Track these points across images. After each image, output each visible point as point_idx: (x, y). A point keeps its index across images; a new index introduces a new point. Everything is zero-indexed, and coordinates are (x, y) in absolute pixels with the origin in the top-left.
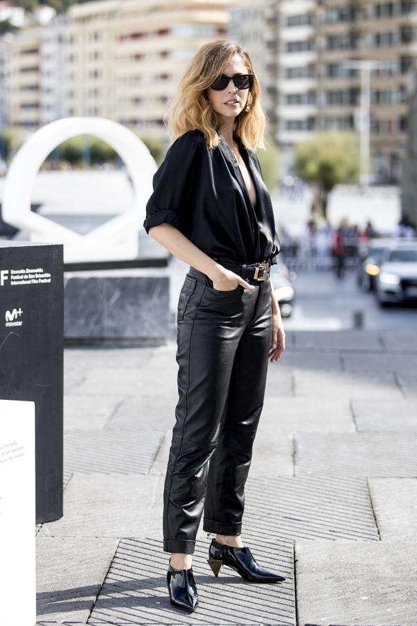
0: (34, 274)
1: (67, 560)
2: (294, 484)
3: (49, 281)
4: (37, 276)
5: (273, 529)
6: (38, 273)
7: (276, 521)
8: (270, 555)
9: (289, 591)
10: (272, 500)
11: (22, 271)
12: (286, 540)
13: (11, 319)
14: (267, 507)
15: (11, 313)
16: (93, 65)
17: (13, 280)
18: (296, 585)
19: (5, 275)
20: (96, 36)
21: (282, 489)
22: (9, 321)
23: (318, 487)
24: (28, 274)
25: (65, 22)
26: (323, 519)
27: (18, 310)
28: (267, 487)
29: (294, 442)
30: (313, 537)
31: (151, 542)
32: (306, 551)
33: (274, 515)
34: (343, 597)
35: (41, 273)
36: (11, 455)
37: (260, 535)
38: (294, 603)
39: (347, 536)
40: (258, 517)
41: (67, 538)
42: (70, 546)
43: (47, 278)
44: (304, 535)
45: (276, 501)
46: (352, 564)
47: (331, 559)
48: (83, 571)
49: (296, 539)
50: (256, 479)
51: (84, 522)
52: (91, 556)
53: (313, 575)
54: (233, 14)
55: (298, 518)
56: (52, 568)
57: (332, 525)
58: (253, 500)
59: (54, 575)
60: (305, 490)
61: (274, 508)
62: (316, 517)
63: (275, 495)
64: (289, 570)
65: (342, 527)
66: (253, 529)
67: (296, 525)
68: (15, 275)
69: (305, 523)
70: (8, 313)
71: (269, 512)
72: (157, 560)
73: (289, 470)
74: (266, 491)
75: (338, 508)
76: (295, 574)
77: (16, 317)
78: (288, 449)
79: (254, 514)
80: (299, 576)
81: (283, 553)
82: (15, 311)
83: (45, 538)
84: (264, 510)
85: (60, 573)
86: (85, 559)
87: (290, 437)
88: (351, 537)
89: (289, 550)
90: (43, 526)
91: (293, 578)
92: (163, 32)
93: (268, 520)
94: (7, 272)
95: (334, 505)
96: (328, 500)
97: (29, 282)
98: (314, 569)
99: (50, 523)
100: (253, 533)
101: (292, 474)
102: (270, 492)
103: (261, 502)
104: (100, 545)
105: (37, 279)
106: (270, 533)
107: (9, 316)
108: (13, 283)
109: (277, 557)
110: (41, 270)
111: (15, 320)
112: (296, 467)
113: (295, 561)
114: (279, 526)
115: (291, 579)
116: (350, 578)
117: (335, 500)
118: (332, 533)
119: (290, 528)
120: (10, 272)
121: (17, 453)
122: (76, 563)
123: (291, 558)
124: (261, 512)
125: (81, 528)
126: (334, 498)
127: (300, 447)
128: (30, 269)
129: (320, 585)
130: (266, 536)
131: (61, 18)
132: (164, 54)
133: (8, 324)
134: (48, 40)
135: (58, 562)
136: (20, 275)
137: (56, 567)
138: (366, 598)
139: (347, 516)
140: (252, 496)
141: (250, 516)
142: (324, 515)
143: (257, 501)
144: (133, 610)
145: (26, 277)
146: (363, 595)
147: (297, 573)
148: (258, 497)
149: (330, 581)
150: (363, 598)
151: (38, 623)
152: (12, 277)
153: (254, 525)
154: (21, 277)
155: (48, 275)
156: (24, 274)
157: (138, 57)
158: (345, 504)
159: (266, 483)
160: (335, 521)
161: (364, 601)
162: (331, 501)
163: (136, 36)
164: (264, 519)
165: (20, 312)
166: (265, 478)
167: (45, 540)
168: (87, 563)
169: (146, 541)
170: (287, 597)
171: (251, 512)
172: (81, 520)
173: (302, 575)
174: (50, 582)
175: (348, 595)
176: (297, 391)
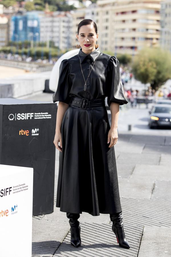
0: (44, 115)
1: (51, 230)
2: (150, 202)
3: (50, 118)
4: (45, 116)
5: (136, 221)
6: (46, 114)
7: (139, 218)
8: (133, 232)
9: (136, 248)
10: (139, 209)
11: (39, 114)
12: (141, 226)
13: (34, 133)
14: (136, 211)
15: (34, 130)
16: (106, 24)
17: (35, 117)
18: (140, 245)
19: (32, 115)
20: (107, 13)
21: (145, 204)
22: (33, 133)
23: (159, 204)
24: (42, 115)
25: (95, 7)
26: (158, 217)
27: (37, 129)
28: (139, 203)
29: (154, 185)
30: (152, 225)
31: (86, 224)
32: (148, 231)
33: (139, 215)
34: (158, 251)
35: (47, 114)
36: (23, 189)
37: (131, 223)
38: (137, 253)
39: (166, 225)
40: (132, 216)
41: (54, 221)
42: (54, 225)
43: (50, 117)
44: (148, 224)
45: (140, 209)
46: (165, 237)
47: (157, 235)
48: (56, 235)
49: (145, 225)
50: (135, 200)
51: (62, 215)
52: (61, 229)
53: (148, 241)
54: (162, 5)
55: (148, 217)
56: (44, 233)
57: (161, 220)
58: (131, 208)
59: (44, 236)
60: (154, 205)
61: (139, 212)
62: (155, 217)
63: (141, 207)
64: (139, 239)
65: (165, 221)
66: (129, 221)
67: (146, 220)
68: (36, 115)
69: (151, 219)
70: (33, 130)
71: (137, 213)
72: (87, 232)
73: (149, 196)
74: (138, 205)
75: (165, 213)
76: (141, 240)
77: (36, 132)
78: (151, 188)
79: (130, 214)
80: (142, 241)
81: (138, 231)
82: (36, 129)
83: (45, 221)
84: (135, 213)
85: (47, 236)
86: (58, 230)
87: (153, 182)
88: (167, 226)
89: (141, 230)
90: (45, 215)
91: (140, 242)
92: (134, 12)
93: (136, 217)
94: (33, 114)
95: (164, 212)
96: (162, 210)
97: (42, 118)
98: (149, 239)
99: (48, 214)
100: (128, 222)
101: (150, 198)
102: (139, 205)
103: (135, 209)
104: (66, 225)
105: (46, 117)
106: (135, 222)
107: (33, 131)
108: (35, 118)
109: (135, 233)
110: (47, 113)
111: (36, 133)
112: (152, 195)
113: (142, 235)
114: (139, 220)
115: (139, 242)
116: (163, 243)
117: (165, 210)
118: (160, 224)
119: (144, 221)
120: (34, 114)
121: (25, 188)
122: (54, 232)
123: (141, 233)
124: (133, 213)
125: (60, 217)
126: (164, 209)
127: (156, 187)
128: (43, 113)
129: (150, 245)
130: (133, 224)
131: (94, 5)
132: (134, 20)
133: (33, 135)
134: (88, 14)
135: (47, 231)
136: (39, 115)
137: (46, 233)
138: (167, 252)
139: (168, 217)
140: (132, 207)
141: (129, 215)
142: (159, 216)
143: (133, 209)
144: (72, 253)
145: (41, 116)
146: (166, 251)
147: (142, 240)
148: (134, 207)
149: (154, 244)
150: (166, 252)
151: (33, 256)
152: (35, 116)
153: (130, 219)
154: (39, 116)
155: (50, 115)
156: (40, 115)
157: (124, 21)
158: (168, 211)
159: (138, 201)
160: (162, 219)
161: (166, 253)
162: (163, 210)
163: (123, 13)
164: (134, 216)
165: (38, 130)
166: (139, 199)
167: (44, 222)
168: (58, 232)
169: (85, 224)
170: (135, 250)
171: (129, 213)
172: (61, 214)
173: (144, 241)
174: (42, 239)
175: (160, 250)
176: (161, 163)
